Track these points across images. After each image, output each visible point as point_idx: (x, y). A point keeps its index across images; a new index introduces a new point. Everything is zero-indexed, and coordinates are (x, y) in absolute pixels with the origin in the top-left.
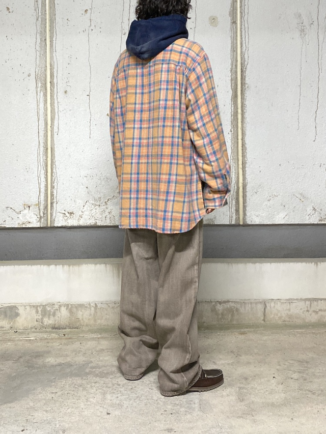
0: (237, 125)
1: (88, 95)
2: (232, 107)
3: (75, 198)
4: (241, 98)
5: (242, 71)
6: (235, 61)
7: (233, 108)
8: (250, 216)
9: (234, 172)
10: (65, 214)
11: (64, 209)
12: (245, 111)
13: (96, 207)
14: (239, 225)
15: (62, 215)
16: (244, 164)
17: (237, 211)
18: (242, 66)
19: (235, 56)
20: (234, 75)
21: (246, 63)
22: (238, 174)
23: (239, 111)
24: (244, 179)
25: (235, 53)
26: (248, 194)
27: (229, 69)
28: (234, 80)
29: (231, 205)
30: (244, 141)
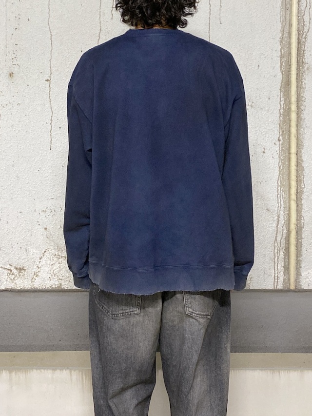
0: (290, 131)
1: (47, 80)
2: (281, 101)
3: (27, 245)
4: (297, 87)
5: (299, 43)
6: (287, 26)
7: (282, 103)
8: (307, 277)
9: (283, 206)
10: (11, 271)
11: (10, 262)
12: (302, 108)
13: (60, 260)
14: (289, 291)
15: (6, 272)
16: (299, 193)
17: (287, 268)
18: (299, 34)
19: (288, 18)
20: (286, 49)
21: (306, 29)
22: (289, 210)
23: (294, 107)
24: (299, 217)
25: (288, 12)
26: (305, 242)
27: (278, 39)
28: (285, 57)
29: (276, 258)
30: (301, 156)
